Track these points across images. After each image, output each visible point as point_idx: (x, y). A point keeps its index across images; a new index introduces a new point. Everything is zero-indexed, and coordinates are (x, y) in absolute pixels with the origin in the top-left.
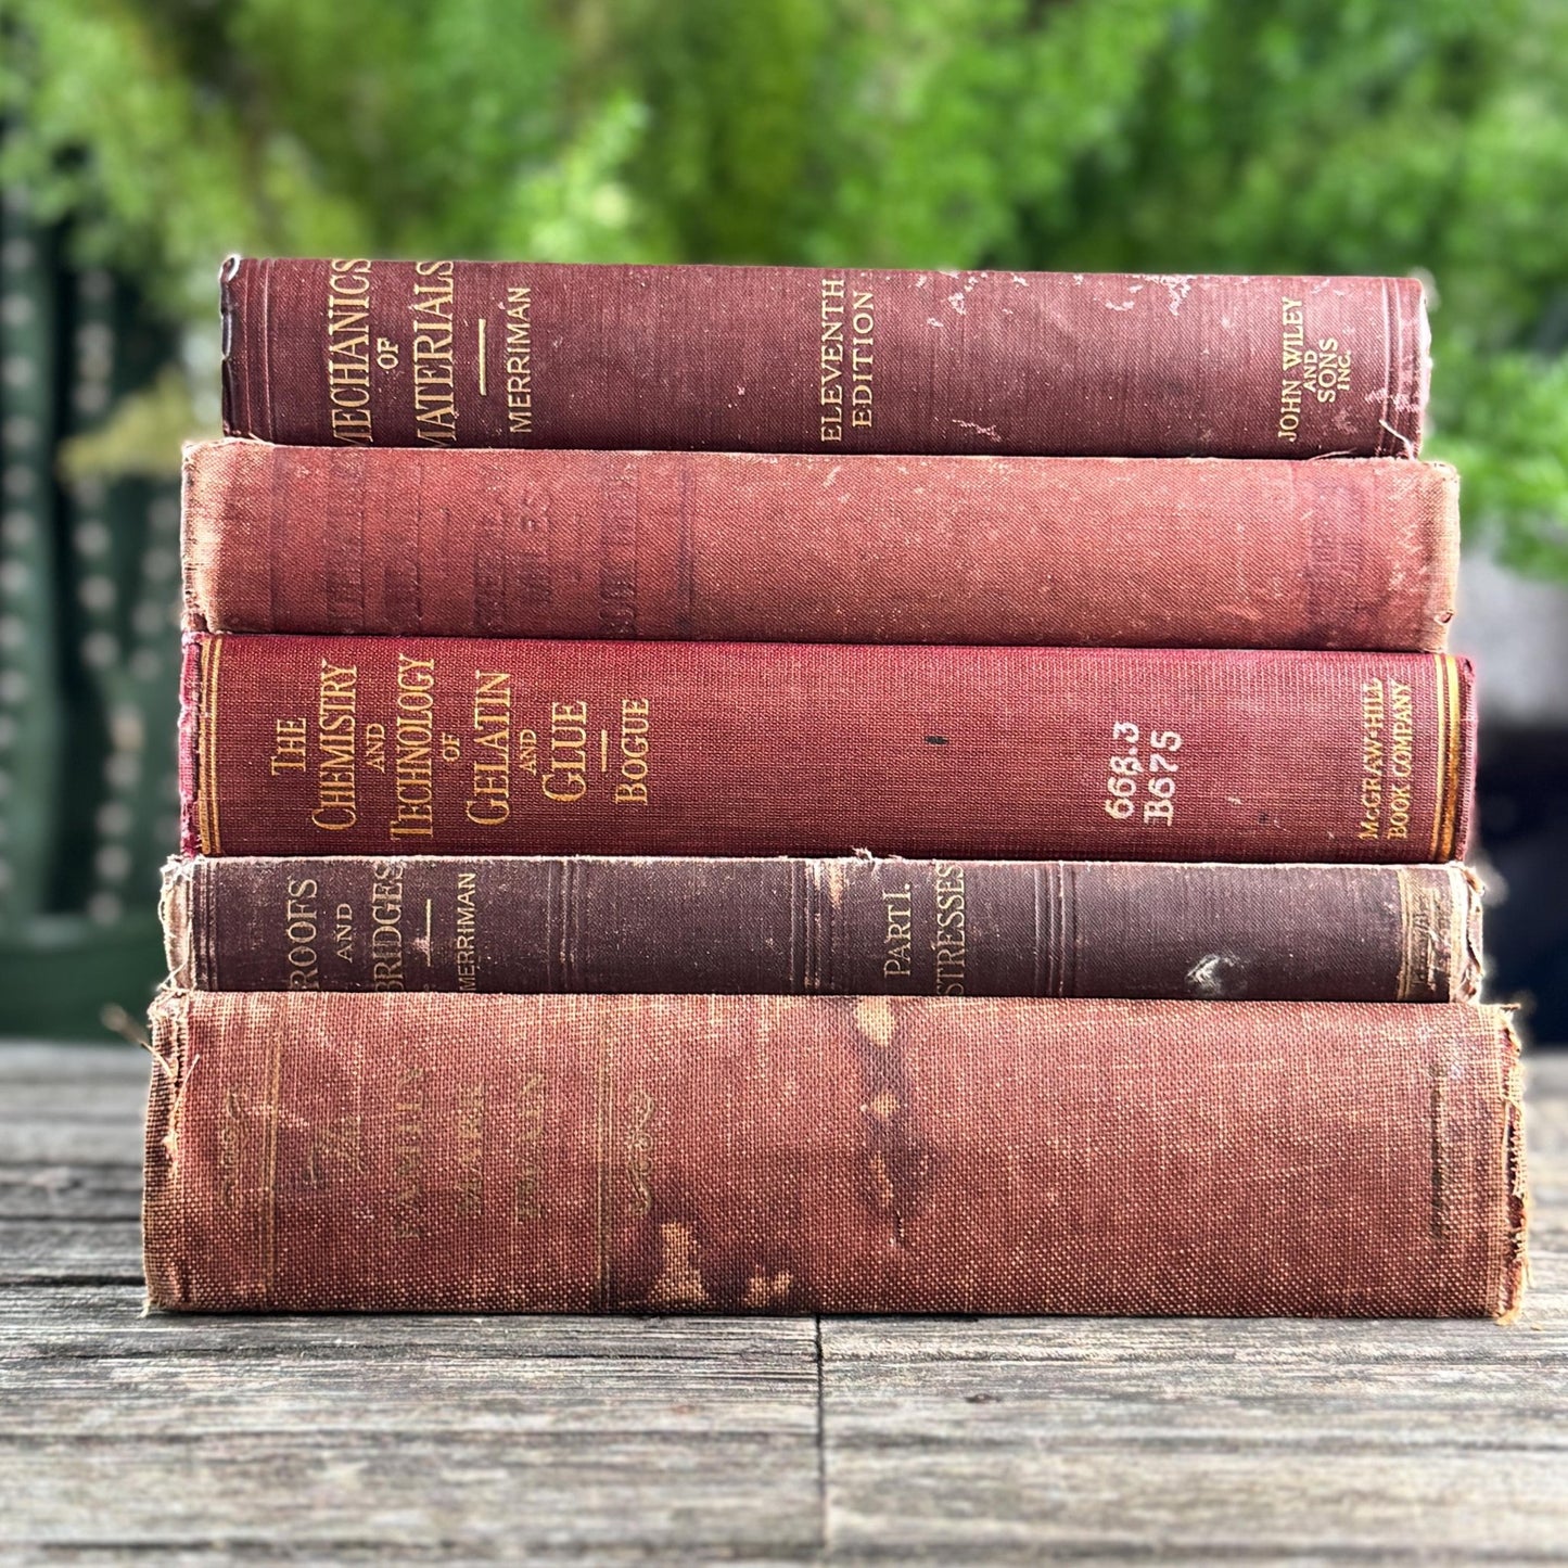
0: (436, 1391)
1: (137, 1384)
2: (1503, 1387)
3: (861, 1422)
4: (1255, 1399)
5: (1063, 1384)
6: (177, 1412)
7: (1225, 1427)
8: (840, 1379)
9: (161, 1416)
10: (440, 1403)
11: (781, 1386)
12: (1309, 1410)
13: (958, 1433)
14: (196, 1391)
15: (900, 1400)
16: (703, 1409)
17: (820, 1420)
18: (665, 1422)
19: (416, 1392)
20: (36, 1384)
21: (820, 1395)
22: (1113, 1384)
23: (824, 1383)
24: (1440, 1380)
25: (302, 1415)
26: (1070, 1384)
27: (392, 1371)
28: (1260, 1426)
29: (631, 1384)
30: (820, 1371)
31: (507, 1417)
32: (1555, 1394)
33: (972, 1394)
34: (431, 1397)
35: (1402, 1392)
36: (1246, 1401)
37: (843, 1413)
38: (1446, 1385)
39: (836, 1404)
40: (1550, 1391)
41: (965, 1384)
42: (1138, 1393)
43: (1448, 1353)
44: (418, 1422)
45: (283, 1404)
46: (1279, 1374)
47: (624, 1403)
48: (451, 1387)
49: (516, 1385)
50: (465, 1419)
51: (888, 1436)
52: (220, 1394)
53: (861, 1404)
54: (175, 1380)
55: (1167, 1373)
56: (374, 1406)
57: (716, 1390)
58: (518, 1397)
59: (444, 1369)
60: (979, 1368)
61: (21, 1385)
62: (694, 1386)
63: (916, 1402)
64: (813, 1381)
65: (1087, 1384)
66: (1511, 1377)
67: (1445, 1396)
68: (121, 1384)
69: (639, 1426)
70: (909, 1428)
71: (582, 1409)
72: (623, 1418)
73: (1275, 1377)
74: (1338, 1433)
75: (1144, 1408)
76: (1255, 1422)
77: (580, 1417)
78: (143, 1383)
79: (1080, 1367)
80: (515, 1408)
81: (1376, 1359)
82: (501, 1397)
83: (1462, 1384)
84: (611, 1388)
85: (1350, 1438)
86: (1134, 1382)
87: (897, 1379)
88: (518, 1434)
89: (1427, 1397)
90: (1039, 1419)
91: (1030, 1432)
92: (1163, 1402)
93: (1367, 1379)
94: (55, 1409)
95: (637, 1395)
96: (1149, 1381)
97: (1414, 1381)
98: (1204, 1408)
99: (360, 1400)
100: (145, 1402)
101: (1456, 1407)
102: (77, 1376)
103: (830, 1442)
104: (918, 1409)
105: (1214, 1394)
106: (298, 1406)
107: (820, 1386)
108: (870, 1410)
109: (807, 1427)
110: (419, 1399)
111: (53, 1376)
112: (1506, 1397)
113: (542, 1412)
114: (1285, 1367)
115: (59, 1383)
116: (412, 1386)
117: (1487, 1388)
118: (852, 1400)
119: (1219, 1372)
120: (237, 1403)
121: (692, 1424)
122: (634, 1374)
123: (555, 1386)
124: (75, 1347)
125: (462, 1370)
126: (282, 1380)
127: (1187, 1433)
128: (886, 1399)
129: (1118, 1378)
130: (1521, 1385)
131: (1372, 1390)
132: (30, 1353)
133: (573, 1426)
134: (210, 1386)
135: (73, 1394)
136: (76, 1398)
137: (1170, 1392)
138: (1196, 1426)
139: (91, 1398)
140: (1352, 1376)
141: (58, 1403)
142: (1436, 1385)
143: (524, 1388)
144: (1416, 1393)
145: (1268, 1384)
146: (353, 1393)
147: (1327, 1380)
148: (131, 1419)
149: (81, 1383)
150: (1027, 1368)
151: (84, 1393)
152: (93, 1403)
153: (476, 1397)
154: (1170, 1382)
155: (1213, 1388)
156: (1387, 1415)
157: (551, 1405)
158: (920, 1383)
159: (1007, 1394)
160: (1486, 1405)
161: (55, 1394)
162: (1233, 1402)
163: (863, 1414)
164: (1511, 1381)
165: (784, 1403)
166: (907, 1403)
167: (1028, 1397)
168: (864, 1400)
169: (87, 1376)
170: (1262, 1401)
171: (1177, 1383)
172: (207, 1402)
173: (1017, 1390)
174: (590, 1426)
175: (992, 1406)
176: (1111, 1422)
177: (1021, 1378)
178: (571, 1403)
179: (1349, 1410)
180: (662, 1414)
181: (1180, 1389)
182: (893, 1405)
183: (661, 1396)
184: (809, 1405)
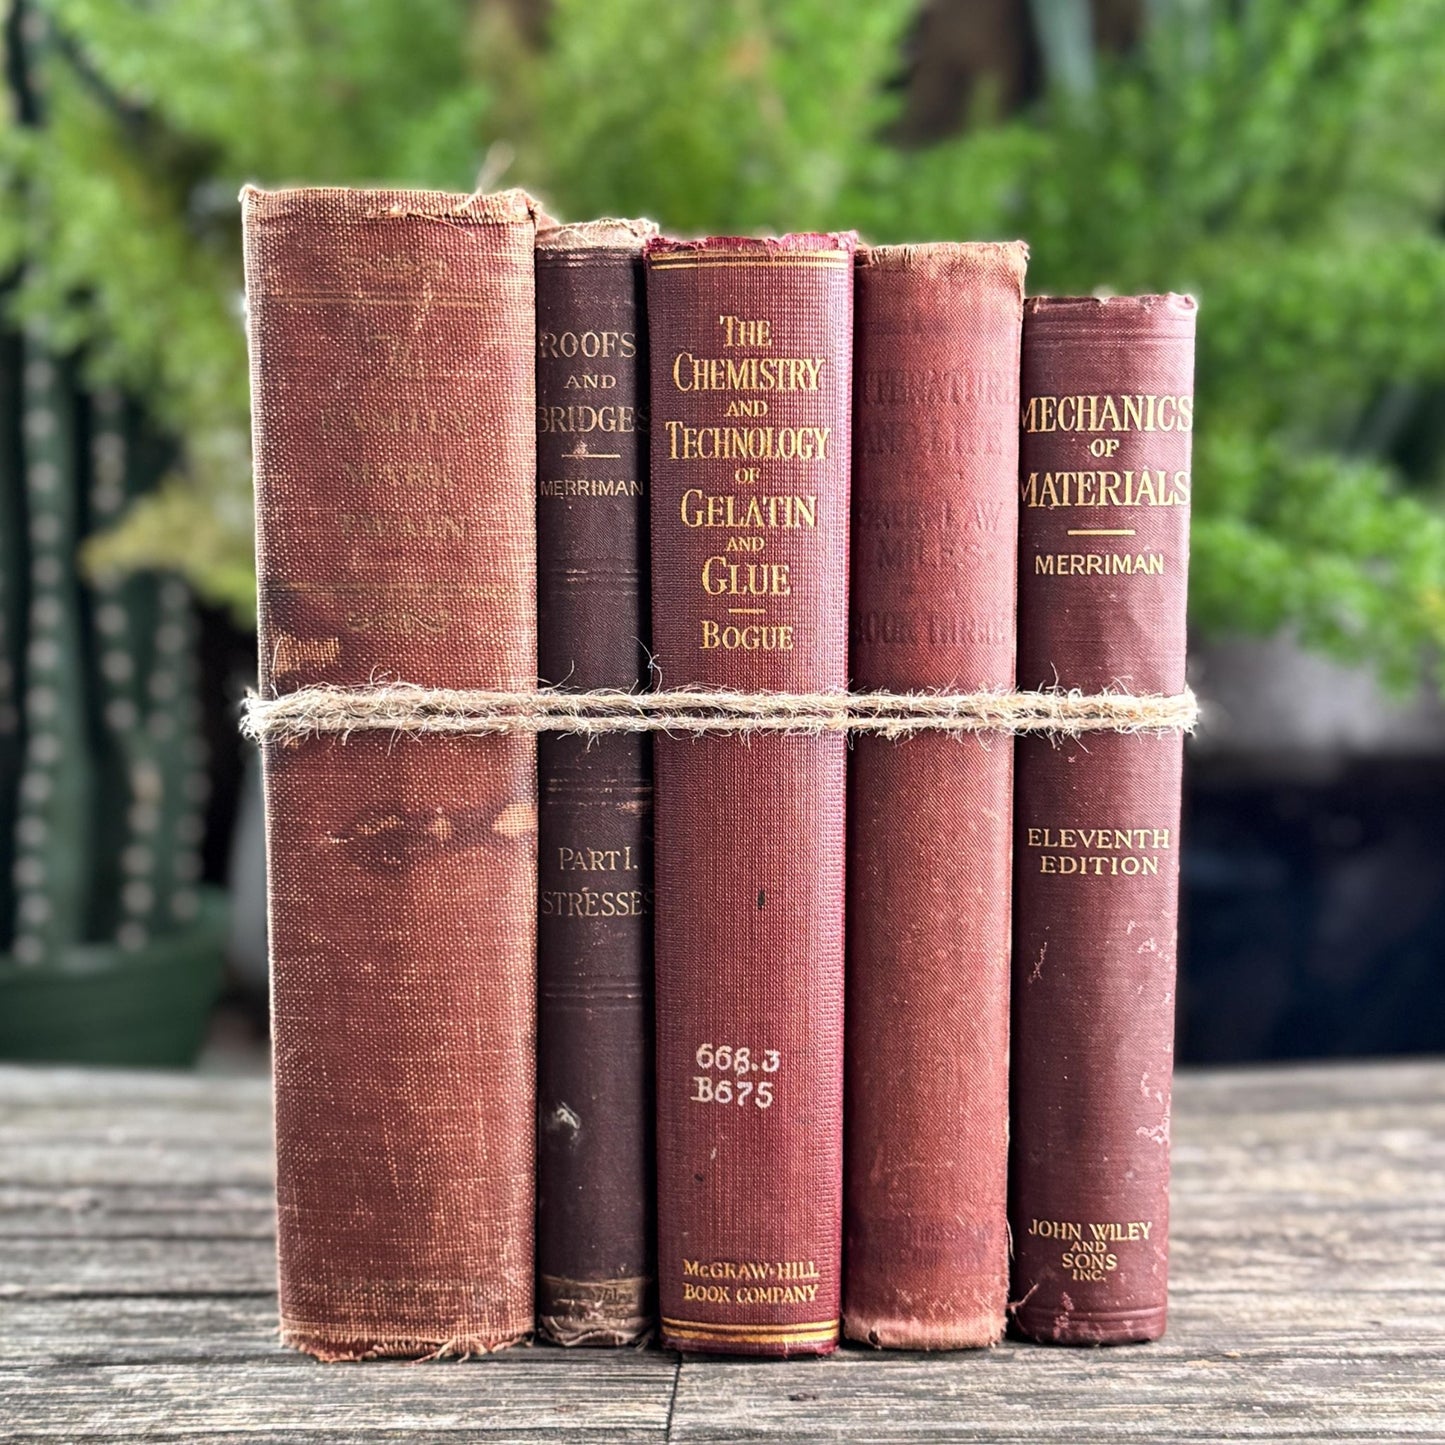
0: (368, 1395)
1: (132, 1390)
2: (1219, 1383)
3: (702, 1418)
4: (1019, 1395)
5: (869, 1383)
6: (162, 1414)
7: (990, 1420)
8: (692, 1380)
9: (148, 1418)
10: (371, 1405)
11: (644, 1388)
12: (1060, 1405)
13: (778, 1428)
14: (178, 1395)
15: (737, 1398)
16: (578, 1408)
17: (670, 1418)
18: (547, 1421)
19: (352, 1396)
20: (53, 1391)
21: (674, 1395)
22: (909, 1382)
23: (679, 1384)
24: (1171, 1377)
25: (260, 1416)
26: (875, 1383)
27: (336, 1376)
28: (1017, 1420)
29: (524, 1386)
30: (678, 1373)
31: (422, 1417)
32: (1260, 1389)
33: (794, 1393)
34: (363, 1400)
35: (1139, 1388)
36: (1011, 1397)
37: (690, 1411)
38: (1176, 1381)
39: (684, 1403)
40: (1257, 1386)
41: (791, 1384)
42: (928, 1390)
43: (1185, 1352)
44: (351, 1421)
45: (245, 1408)
46: (1043, 1372)
47: (516, 1403)
48: (381, 1391)
49: (435, 1389)
50: (388, 1419)
51: (722, 1431)
52: (197, 1398)
53: (705, 1403)
54: (163, 1385)
55: (954, 1372)
56: (318, 1409)
57: (592, 1392)
58: (433, 1399)
59: (377, 1374)
60: (806, 1369)
61: (40, 1391)
62: (574, 1388)
63: (749, 1400)
64: (670, 1382)
65: (888, 1382)
66: (1229, 1373)
67: (1171, 1391)
68: (120, 1390)
69: (526, 1425)
70: (739, 1424)
71: (482, 1409)
72: (514, 1417)
73: (1040, 1376)
74: (1077, 1424)
75: (928, 1404)
76: (1014, 1416)
77: (480, 1416)
78: (137, 1388)
79: (886, 1367)
80: (430, 1409)
81: (1127, 1357)
82: (419, 1399)
83: (1188, 1380)
84: (508, 1391)
85: (1086, 1429)
86: (926, 1380)
87: (738, 1380)
88: (429, 1431)
89: (1157, 1393)
90: (842, 1414)
91: (833, 1427)
92: (945, 1398)
93: (1113, 1375)
94: (67, 1412)
95: (528, 1397)
96: (938, 1381)
97: (1150, 1377)
98: (975, 1404)
99: (308, 1403)
100: (137, 1406)
101: (1178, 1401)
102: (85, 1383)
103: (675, 1436)
104: (750, 1406)
105: (987, 1391)
106: (258, 1408)
107: (676, 1386)
108: (711, 1408)
109: (659, 1423)
110: (353, 1401)
111: (67, 1383)
112: (1220, 1391)
113: (452, 1412)
114: (1051, 1366)
115: (70, 1389)
116: (350, 1390)
117: (1205, 1383)
118: (698, 1398)
119: (996, 1370)
120: (208, 1406)
121: (568, 1421)
122: (528, 1377)
123: (464, 1389)
124: (85, 1357)
125: (391, 1374)
126: (248, 1385)
127: (959, 1426)
128: (726, 1398)
129: (915, 1377)
130: (1236, 1380)
131: (1115, 1386)
132: (50, 1362)
133: (474, 1424)
134: (189, 1391)
135: (81, 1399)
136: (83, 1402)
137: (953, 1391)
138: (967, 1420)
139: (94, 1402)
140: (1102, 1374)
141: (69, 1407)
142: (1167, 1381)
143: (439, 1391)
144: (1150, 1388)
145: (1034, 1382)
146: (303, 1397)
147: (1082, 1378)
148: (125, 1421)
149: (88, 1390)
150: (843, 1369)
151: (91, 1399)
152: (97, 1407)
153: (399, 1400)
154: (954, 1381)
155: (988, 1385)
156: (1119, 1408)
157: (459, 1406)
158: (755, 1384)
159: (823, 1392)
160: (1202, 1399)
161: (66, 1399)
162: (1002, 1398)
163: (704, 1412)
164: (1228, 1377)
165: (643, 1403)
166: (741, 1401)
167: (839, 1396)
168: (707, 1398)
169: (93, 1383)
170: (1022, 1397)
171: (961, 1381)
172: (185, 1405)
173: (831, 1389)
174: (487, 1425)
175: (809, 1404)
176: (898, 1417)
177: (838, 1379)
178: (474, 1404)
179: (1092, 1405)
180: (545, 1412)
181: (962, 1387)
182: (730, 1404)
183: (547, 1397)
184: (664, 1404)
